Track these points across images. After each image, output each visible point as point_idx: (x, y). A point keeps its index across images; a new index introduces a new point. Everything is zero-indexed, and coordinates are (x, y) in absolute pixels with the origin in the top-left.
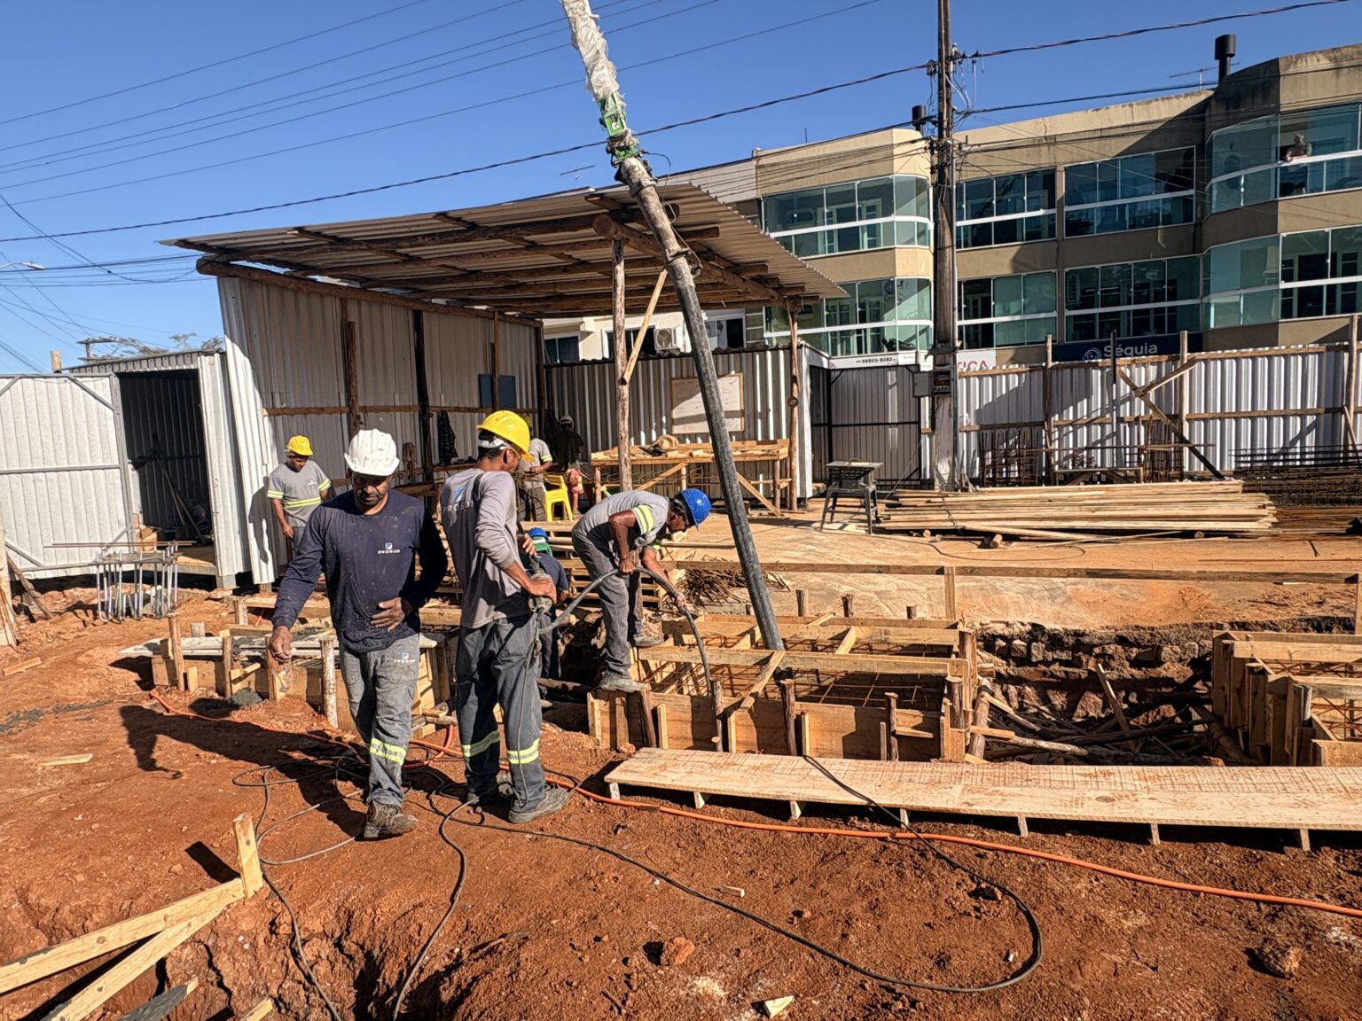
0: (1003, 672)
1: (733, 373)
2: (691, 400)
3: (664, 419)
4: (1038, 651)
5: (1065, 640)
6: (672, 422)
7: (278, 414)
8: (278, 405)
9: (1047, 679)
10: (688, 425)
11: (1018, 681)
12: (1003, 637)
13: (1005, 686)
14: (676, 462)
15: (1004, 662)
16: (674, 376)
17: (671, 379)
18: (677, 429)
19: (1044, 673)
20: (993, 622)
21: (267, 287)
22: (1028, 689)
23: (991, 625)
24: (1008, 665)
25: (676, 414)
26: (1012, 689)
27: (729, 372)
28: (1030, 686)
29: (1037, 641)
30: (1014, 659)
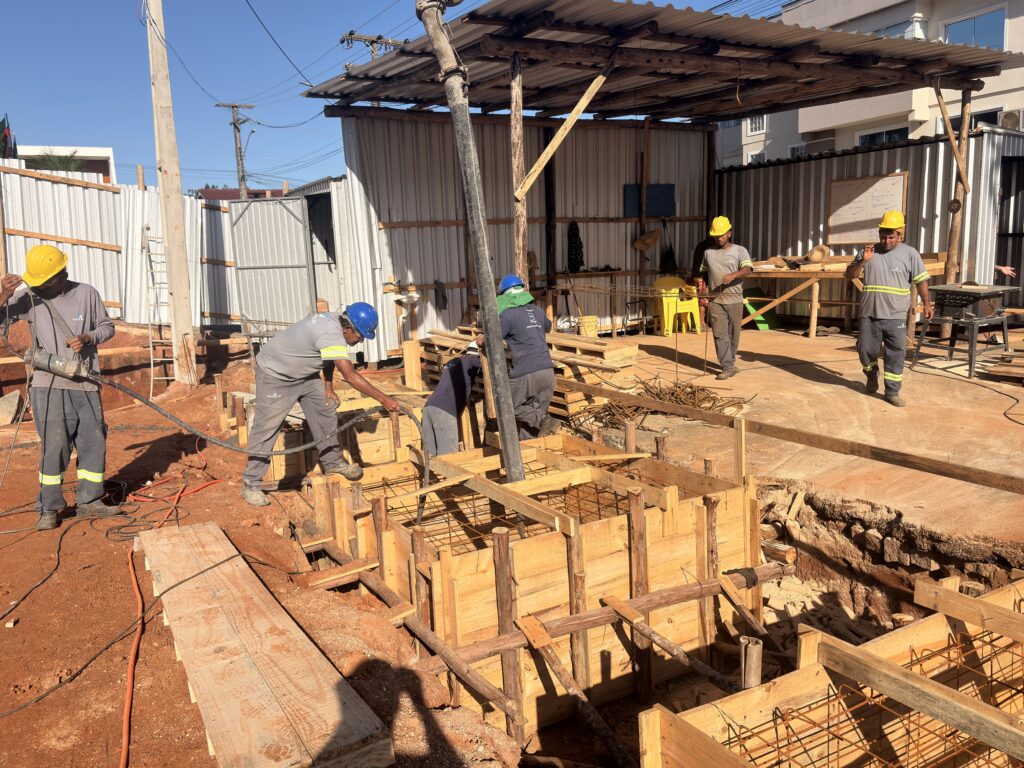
0: (855, 565)
1: (898, 171)
2: (850, 205)
3: (821, 227)
4: (892, 550)
5: (918, 542)
6: (828, 231)
7: (394, 228)
8: (395, 220)
9: (902, 587)
10: (844, 235)
11: (870, 581)
12: (862, 522)
13: (855, 582)
14: (809, 276)
15: (861, 554)
16: (834, 177)
17: (832, 181)
18: (833, 239)
19: (901, 580)
20: (858, 500)
21: (388, 121)
22: (879, 594)
23: (854, 505)
24: (864, 558)
25: (833, 221)
26: (861, 589)
27: (893, 171)
28: (882, 591)
29: (891, 536)
30: (870, 552)
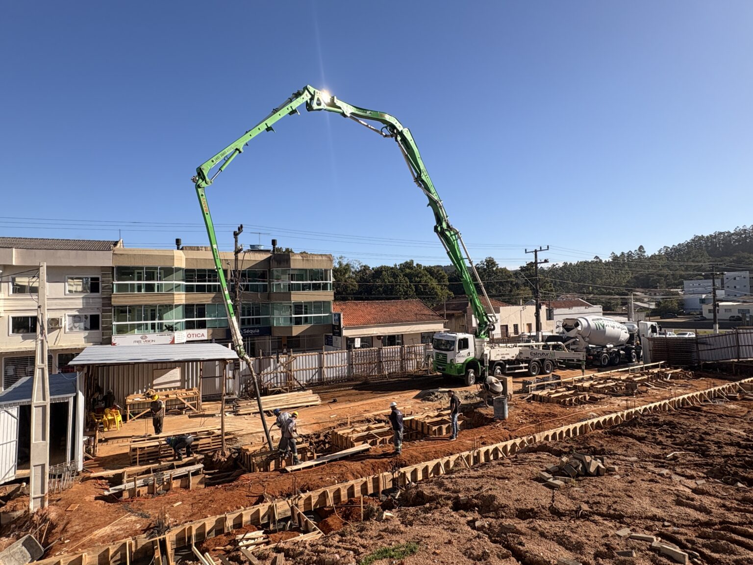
1: (177, 367)
3: (149, 384)
6: (153, 385)
10: (160, 386)
17: (153, 370)
18: (155, 388)
25: (155, 382)
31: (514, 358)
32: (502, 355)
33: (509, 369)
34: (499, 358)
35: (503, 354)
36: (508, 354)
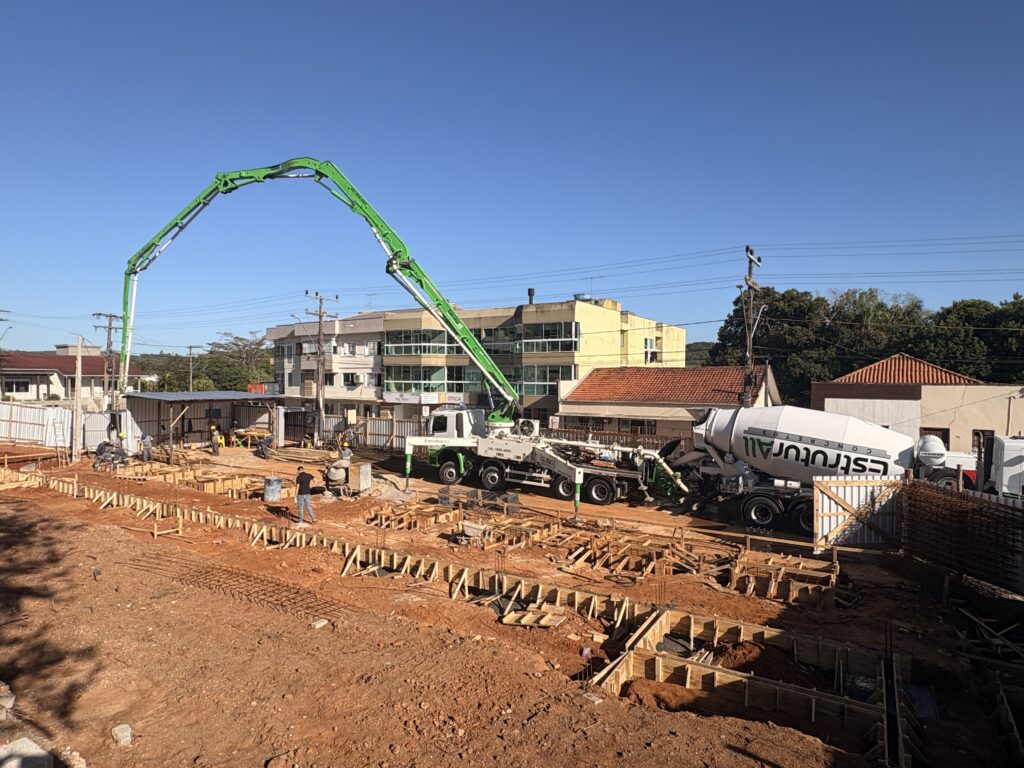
31: (521, 460)
32: (497, 450)
33: (512, 476)
34: (492, 454)
35: (499, 450)
36: (509, 451)
